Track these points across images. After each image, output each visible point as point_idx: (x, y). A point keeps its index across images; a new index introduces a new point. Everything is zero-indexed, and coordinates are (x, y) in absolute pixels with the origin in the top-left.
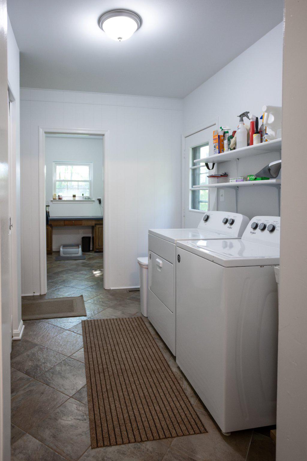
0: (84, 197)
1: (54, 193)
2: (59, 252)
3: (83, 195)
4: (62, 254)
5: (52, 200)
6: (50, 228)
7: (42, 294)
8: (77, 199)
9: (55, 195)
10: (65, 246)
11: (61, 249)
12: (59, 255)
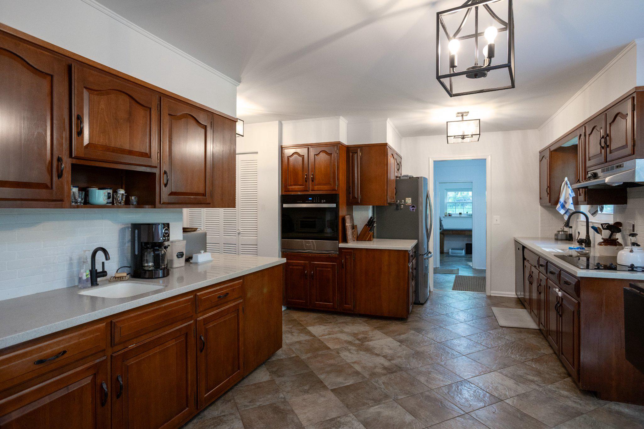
0: (468, 215)
1: (445, 211)
2: (448, 253)
3: (467, 213)
4: (450, 253)
5: (444, 216)
6: (442, 235)
7: (437, 267)
8: (462, 216)
9: (446, 213)
10: (452, 249)
11: (450, 250)
12: (449, 254)
